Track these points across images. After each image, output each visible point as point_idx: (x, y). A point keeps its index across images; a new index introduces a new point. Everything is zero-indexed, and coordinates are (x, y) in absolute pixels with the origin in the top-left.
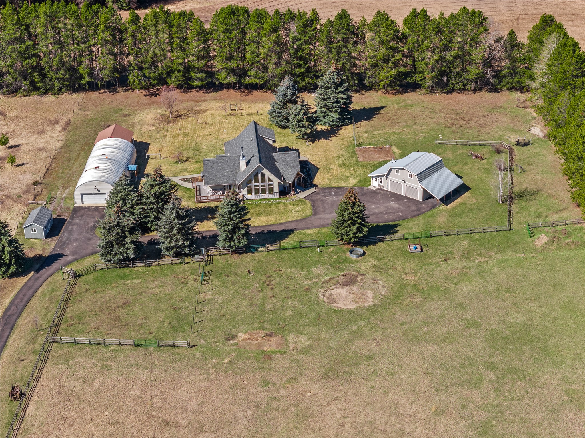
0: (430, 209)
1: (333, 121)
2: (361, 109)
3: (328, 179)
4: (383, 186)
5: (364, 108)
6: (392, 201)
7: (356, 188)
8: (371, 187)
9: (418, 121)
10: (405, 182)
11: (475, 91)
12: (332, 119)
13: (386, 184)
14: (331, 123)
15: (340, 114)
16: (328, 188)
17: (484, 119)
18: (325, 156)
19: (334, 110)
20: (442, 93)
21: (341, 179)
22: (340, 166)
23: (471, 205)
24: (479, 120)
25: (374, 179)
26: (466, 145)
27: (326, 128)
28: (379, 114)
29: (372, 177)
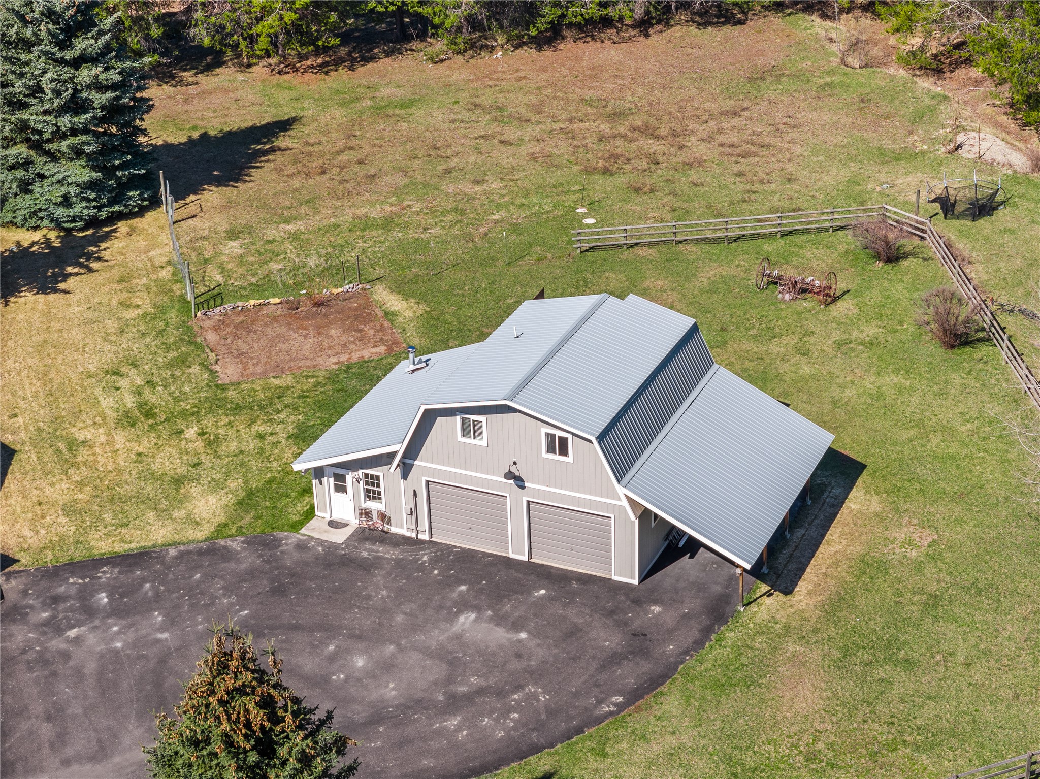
0: (707, 632)
1: (66, 201)
2: (191, 142)
3: (69, 510)
4: (383, 517)
5: (204, 136)
6: (464, 605)
7: (236, 545)
8: (315, 529)
9: (454, 162)
10: (519, 482)
11: (644, 25)
12: (63, 190)
13: (405, 505)
14: (60, 212)
15: (96, 161)
16: (73, 567)
17: (736, 122)
18: (44, 376)
19: (64, 145)
20: (517, 47)
21: (140, 499)
22: (127, 420)
23: (918, 568)
24: (720, 131)
25: (329, 482)
26: (718, 241)
27: (37, 236)
28: (273, 150)
29: (319, 473)
